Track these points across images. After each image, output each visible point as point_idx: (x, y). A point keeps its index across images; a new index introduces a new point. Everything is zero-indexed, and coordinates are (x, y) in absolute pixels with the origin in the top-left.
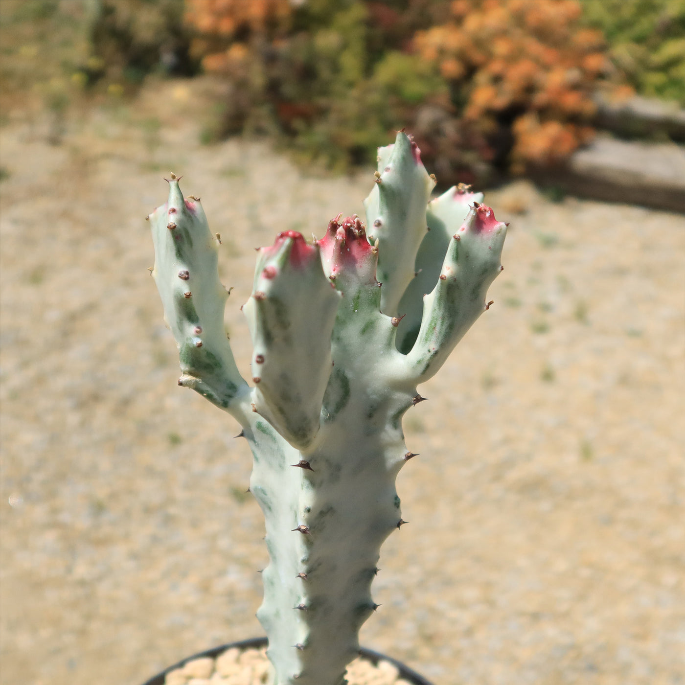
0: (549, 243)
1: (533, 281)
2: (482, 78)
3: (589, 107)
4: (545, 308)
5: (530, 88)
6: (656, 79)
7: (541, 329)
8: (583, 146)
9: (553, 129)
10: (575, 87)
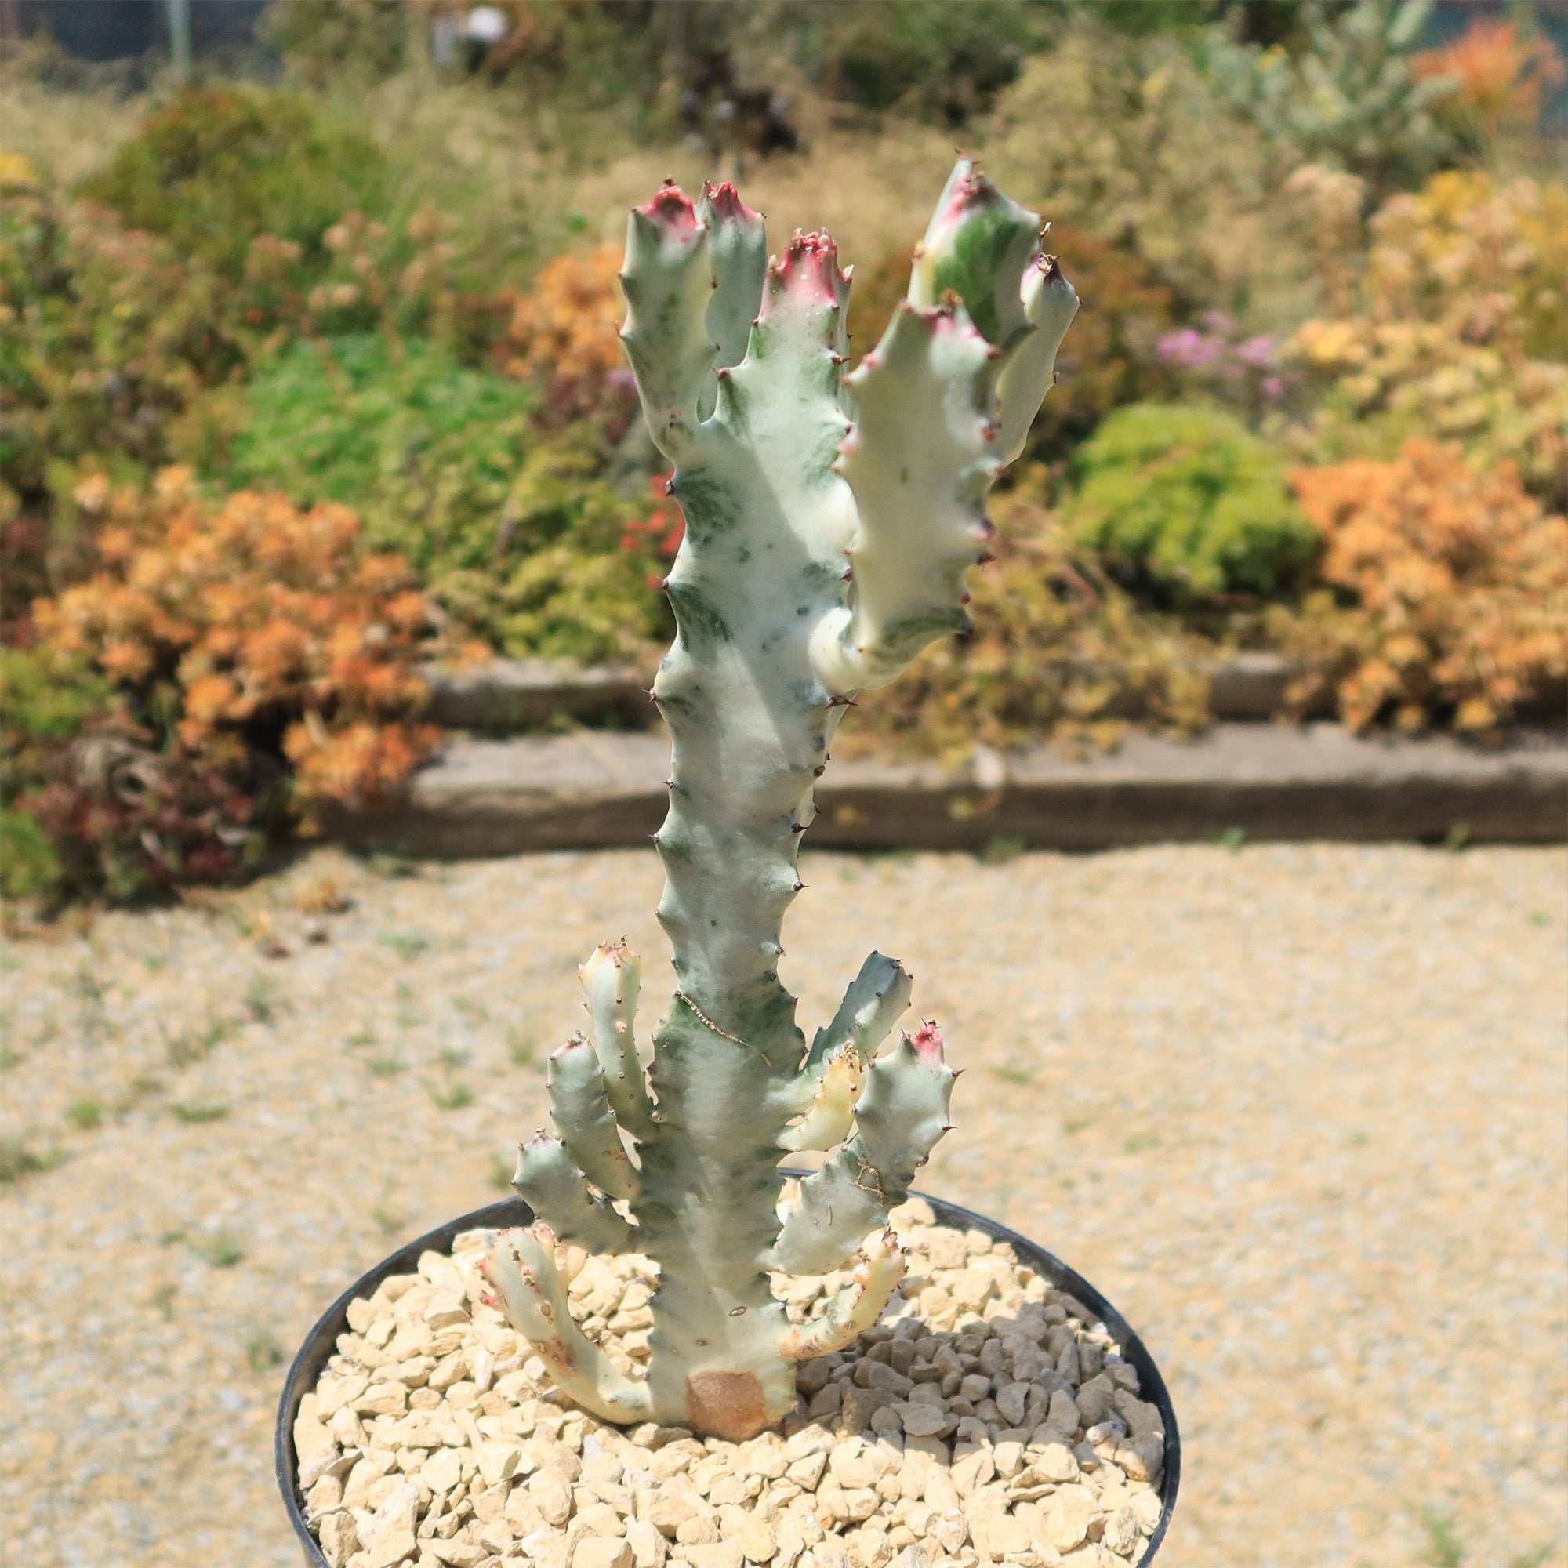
0: (414, 948)
1: (406, 1022)
2: (192, 667)
3: (417, 688)
4: (452, 1060)
5: (296, 673)
6: (524, 623)
7: (461, 1100)
8: (428, 761)
9: (363, 737)
10: (381, 656)
